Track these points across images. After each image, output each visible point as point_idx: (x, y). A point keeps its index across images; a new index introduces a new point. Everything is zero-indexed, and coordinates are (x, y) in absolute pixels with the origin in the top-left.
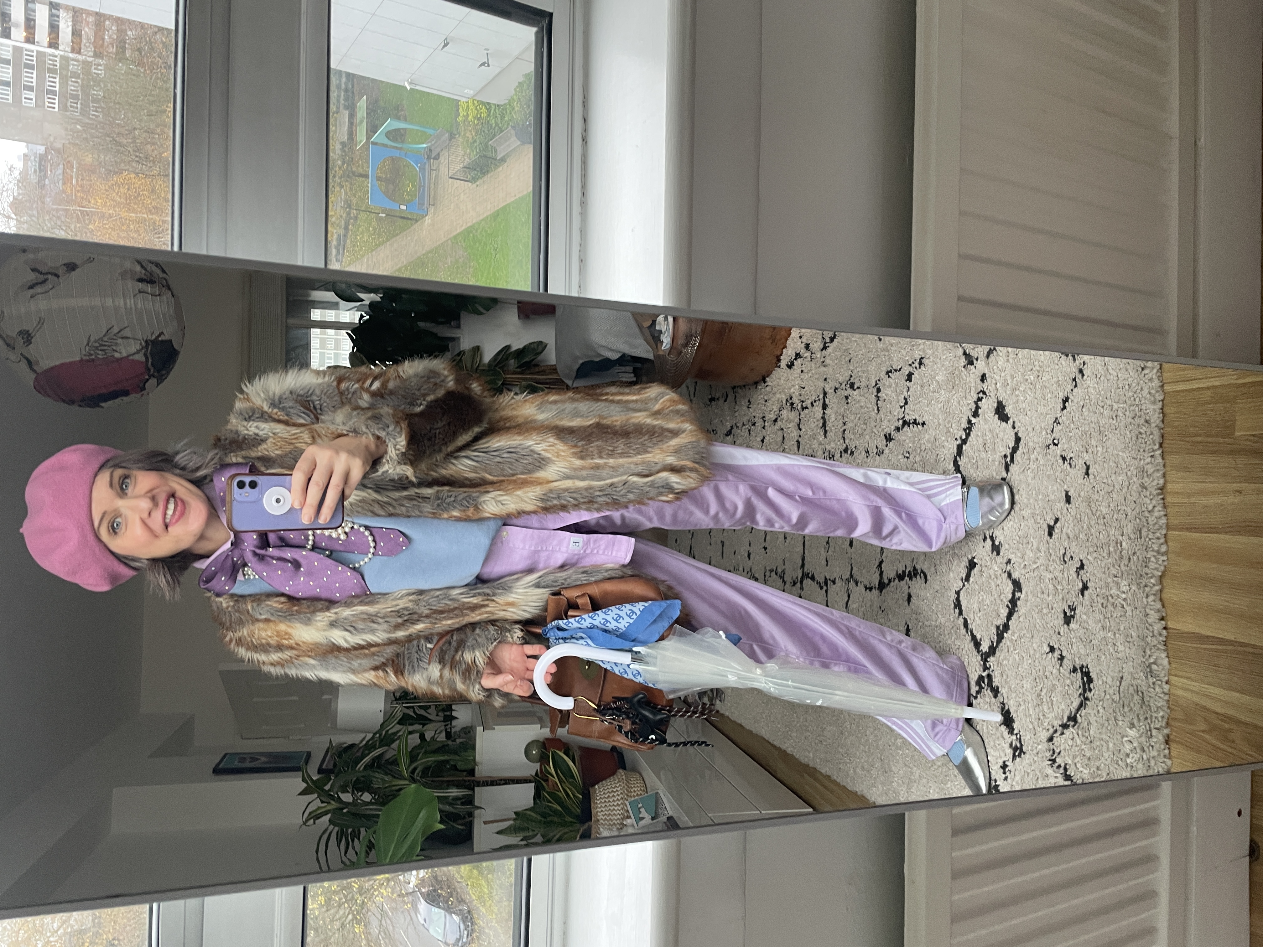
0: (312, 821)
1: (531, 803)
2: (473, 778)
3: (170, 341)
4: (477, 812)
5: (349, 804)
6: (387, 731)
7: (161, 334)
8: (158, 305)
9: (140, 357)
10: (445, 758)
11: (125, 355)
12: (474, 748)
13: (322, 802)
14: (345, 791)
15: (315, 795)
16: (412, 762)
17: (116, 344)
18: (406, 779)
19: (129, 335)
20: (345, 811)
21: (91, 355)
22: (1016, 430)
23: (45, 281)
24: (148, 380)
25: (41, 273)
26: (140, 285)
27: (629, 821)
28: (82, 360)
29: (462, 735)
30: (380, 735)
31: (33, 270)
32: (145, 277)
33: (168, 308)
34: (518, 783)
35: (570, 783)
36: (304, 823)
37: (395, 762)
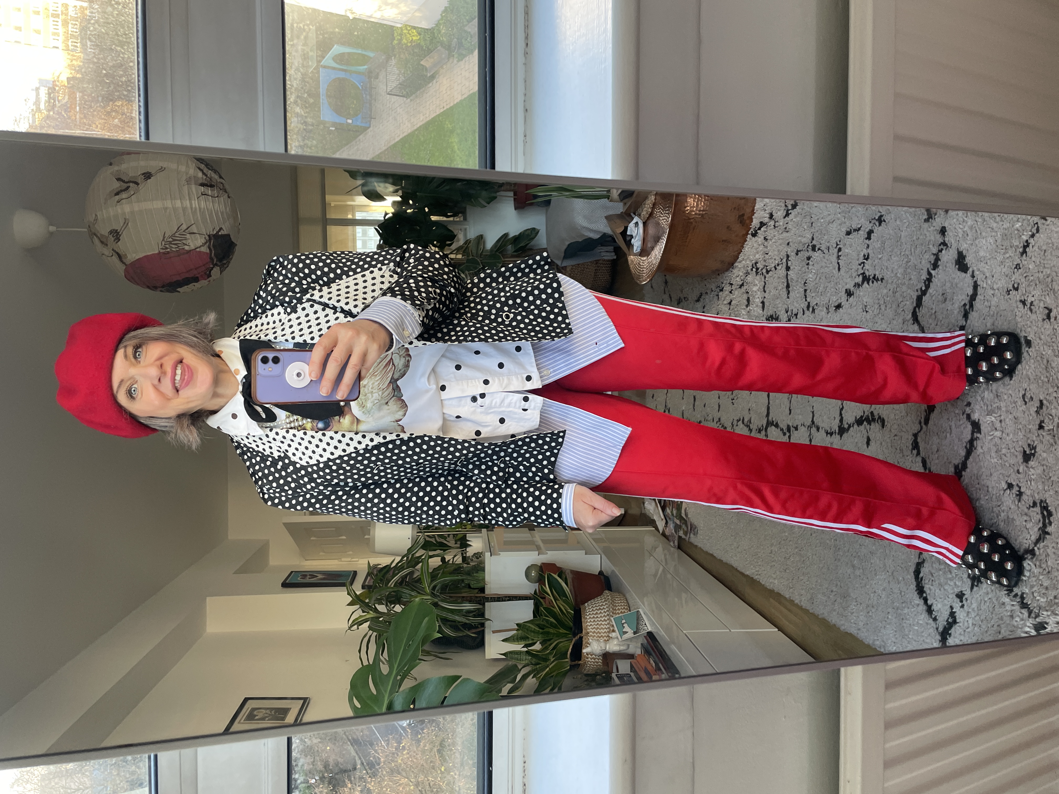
0: (356, 626)
1: (531, 617)
2: (483, 595)
3: (228, 235)
4: (487, 623)
5: (384, 613)
6: (413, 555)
7: (221, 229)
8: (216, 205)
9: (205, 249)
10: (460, 578)
11: (193, 247)
12: (483, 570)
13: (363, 612)
14: (381, 603)
15: (358, 606)
16: (432, 581)
17: (186, 239)
18: (427, 594)
19: (195, 231)
20: (381, 619)
21: (167, 248)
22: (975, 279)
23: (128, 187)
24: (212, 268)
25: (124, 181)
26: (202, 188)
27: (613, 635)
28: (160, 253)
29: (474, 559)
30: (408, 558)
31: (119, 179)
32: (204, 182)
33: (226, 208)
34: (519, 600)
35: (564, 601)
36: (350, 628)
37: (419, 580)
